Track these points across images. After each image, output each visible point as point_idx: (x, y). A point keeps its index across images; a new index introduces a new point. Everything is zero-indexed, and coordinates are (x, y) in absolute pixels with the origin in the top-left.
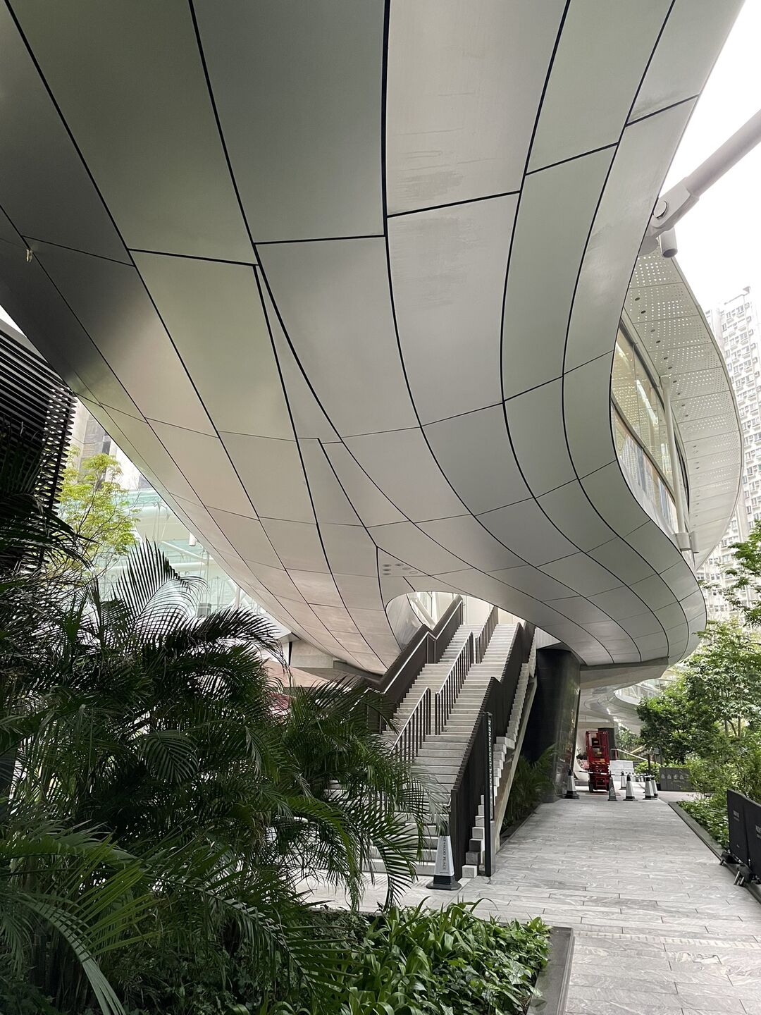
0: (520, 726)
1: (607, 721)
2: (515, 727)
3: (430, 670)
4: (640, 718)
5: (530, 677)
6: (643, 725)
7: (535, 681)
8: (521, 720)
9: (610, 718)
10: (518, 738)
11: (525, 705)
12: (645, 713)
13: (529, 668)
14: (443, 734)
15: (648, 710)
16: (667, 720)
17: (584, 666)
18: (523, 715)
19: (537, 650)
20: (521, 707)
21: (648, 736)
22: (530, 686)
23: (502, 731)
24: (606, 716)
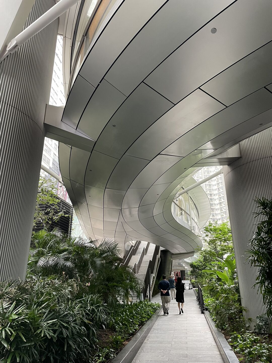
0: (156, 271)
1: (183, 268)
2: (155, 271)
3: (134, 257)
4: (191, 267)
5: (159, 258)
6: (192, 269)
7: (160, 259)
8: (157, 270)
9: (184, 267)
10: (156, 274)
11: (157, 266)
12: (192, 266)
13: (158, 256)
14: (138, 274)
15: (192, 265)
16: (198, 268)
17: (173, 254)
18: (157, 268)
19: (161, 251)
20: (156, 266)
21: (193, 272)
22: (159, 260)
23: (152, 273)
24: (182, 266)
